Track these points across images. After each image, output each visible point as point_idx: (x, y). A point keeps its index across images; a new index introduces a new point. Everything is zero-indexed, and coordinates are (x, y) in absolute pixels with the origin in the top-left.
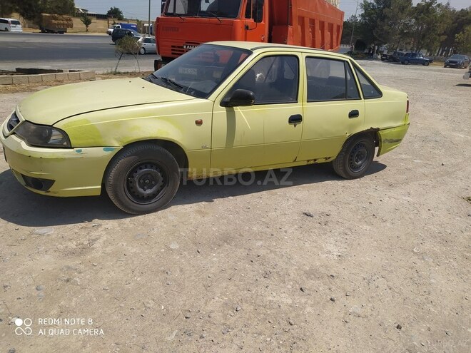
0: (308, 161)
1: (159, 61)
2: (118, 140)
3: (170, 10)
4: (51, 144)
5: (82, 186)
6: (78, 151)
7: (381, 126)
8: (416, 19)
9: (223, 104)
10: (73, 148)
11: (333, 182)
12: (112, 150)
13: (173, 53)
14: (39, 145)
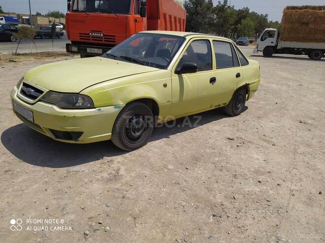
0: (216, 106)
1: (69, 44)
2: (122, 100)
3: (75, 8)
4: (77, 106)
5: (100, 135)
6: (99, 110)
7: (250, 82)
8: (217, 15)
9: (177, 72)
10: (95, 108)
11: (227, 118)
12: (119, 107)
13: (80, 39)
14: (71, 107)
